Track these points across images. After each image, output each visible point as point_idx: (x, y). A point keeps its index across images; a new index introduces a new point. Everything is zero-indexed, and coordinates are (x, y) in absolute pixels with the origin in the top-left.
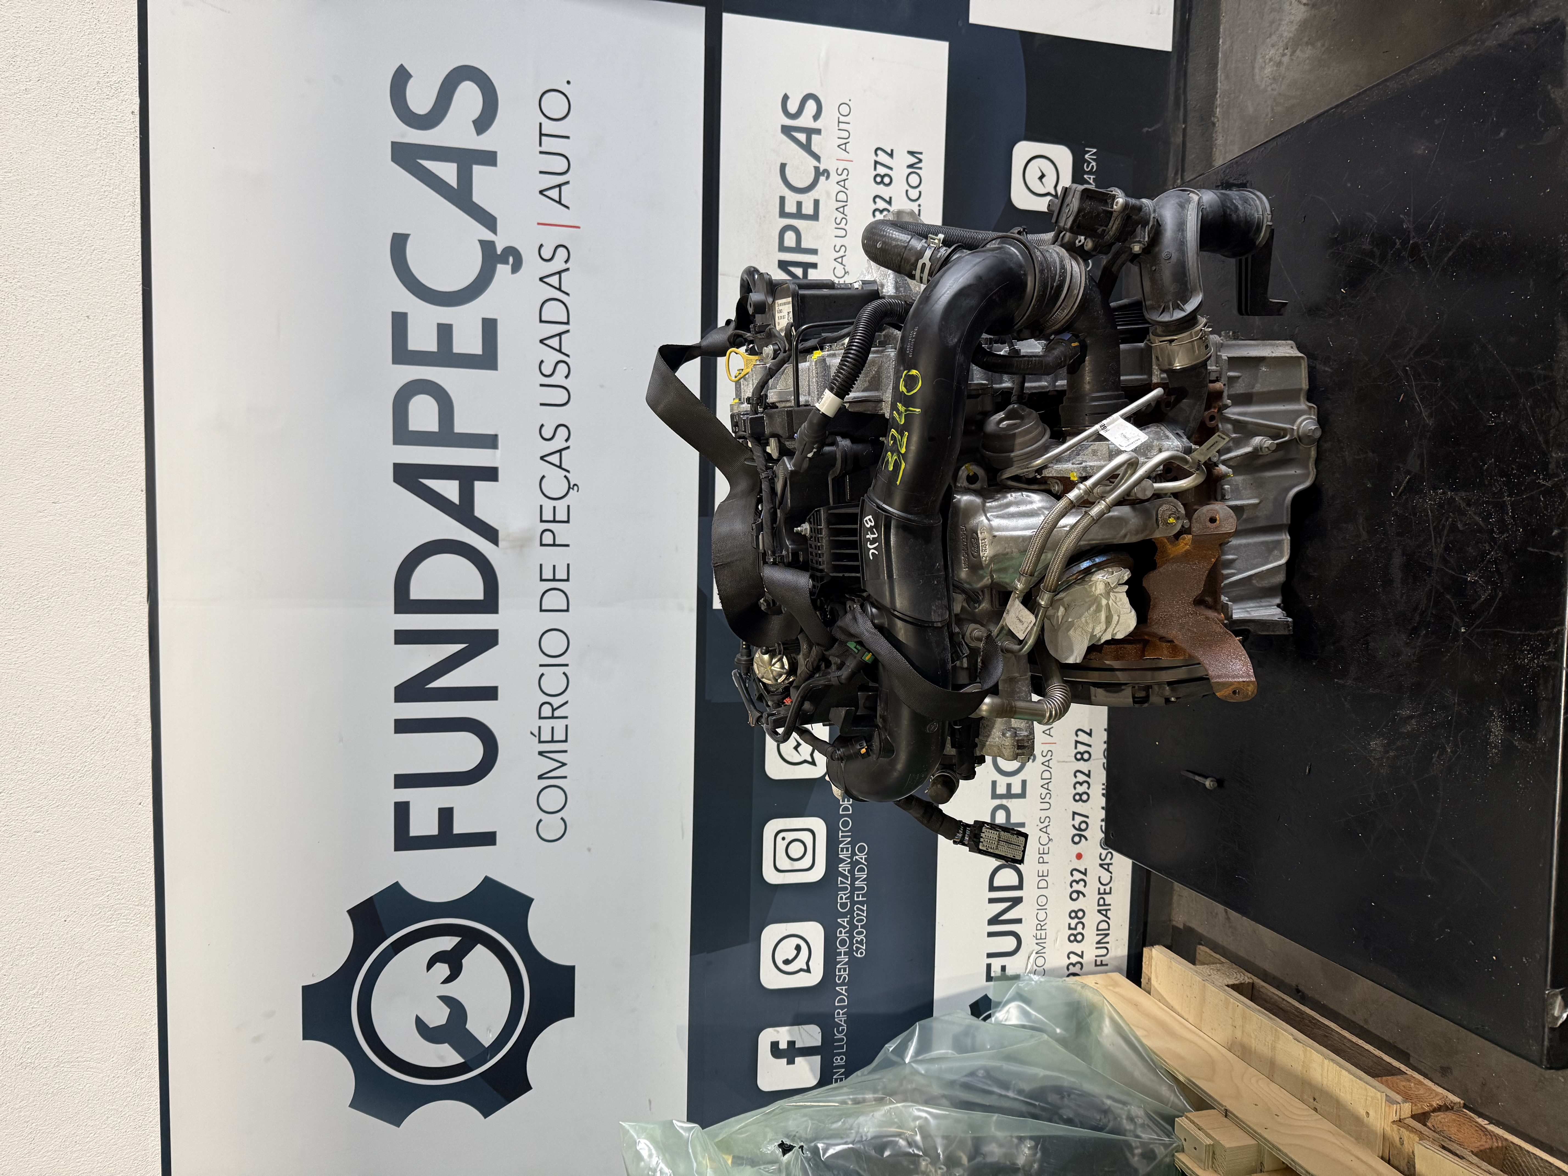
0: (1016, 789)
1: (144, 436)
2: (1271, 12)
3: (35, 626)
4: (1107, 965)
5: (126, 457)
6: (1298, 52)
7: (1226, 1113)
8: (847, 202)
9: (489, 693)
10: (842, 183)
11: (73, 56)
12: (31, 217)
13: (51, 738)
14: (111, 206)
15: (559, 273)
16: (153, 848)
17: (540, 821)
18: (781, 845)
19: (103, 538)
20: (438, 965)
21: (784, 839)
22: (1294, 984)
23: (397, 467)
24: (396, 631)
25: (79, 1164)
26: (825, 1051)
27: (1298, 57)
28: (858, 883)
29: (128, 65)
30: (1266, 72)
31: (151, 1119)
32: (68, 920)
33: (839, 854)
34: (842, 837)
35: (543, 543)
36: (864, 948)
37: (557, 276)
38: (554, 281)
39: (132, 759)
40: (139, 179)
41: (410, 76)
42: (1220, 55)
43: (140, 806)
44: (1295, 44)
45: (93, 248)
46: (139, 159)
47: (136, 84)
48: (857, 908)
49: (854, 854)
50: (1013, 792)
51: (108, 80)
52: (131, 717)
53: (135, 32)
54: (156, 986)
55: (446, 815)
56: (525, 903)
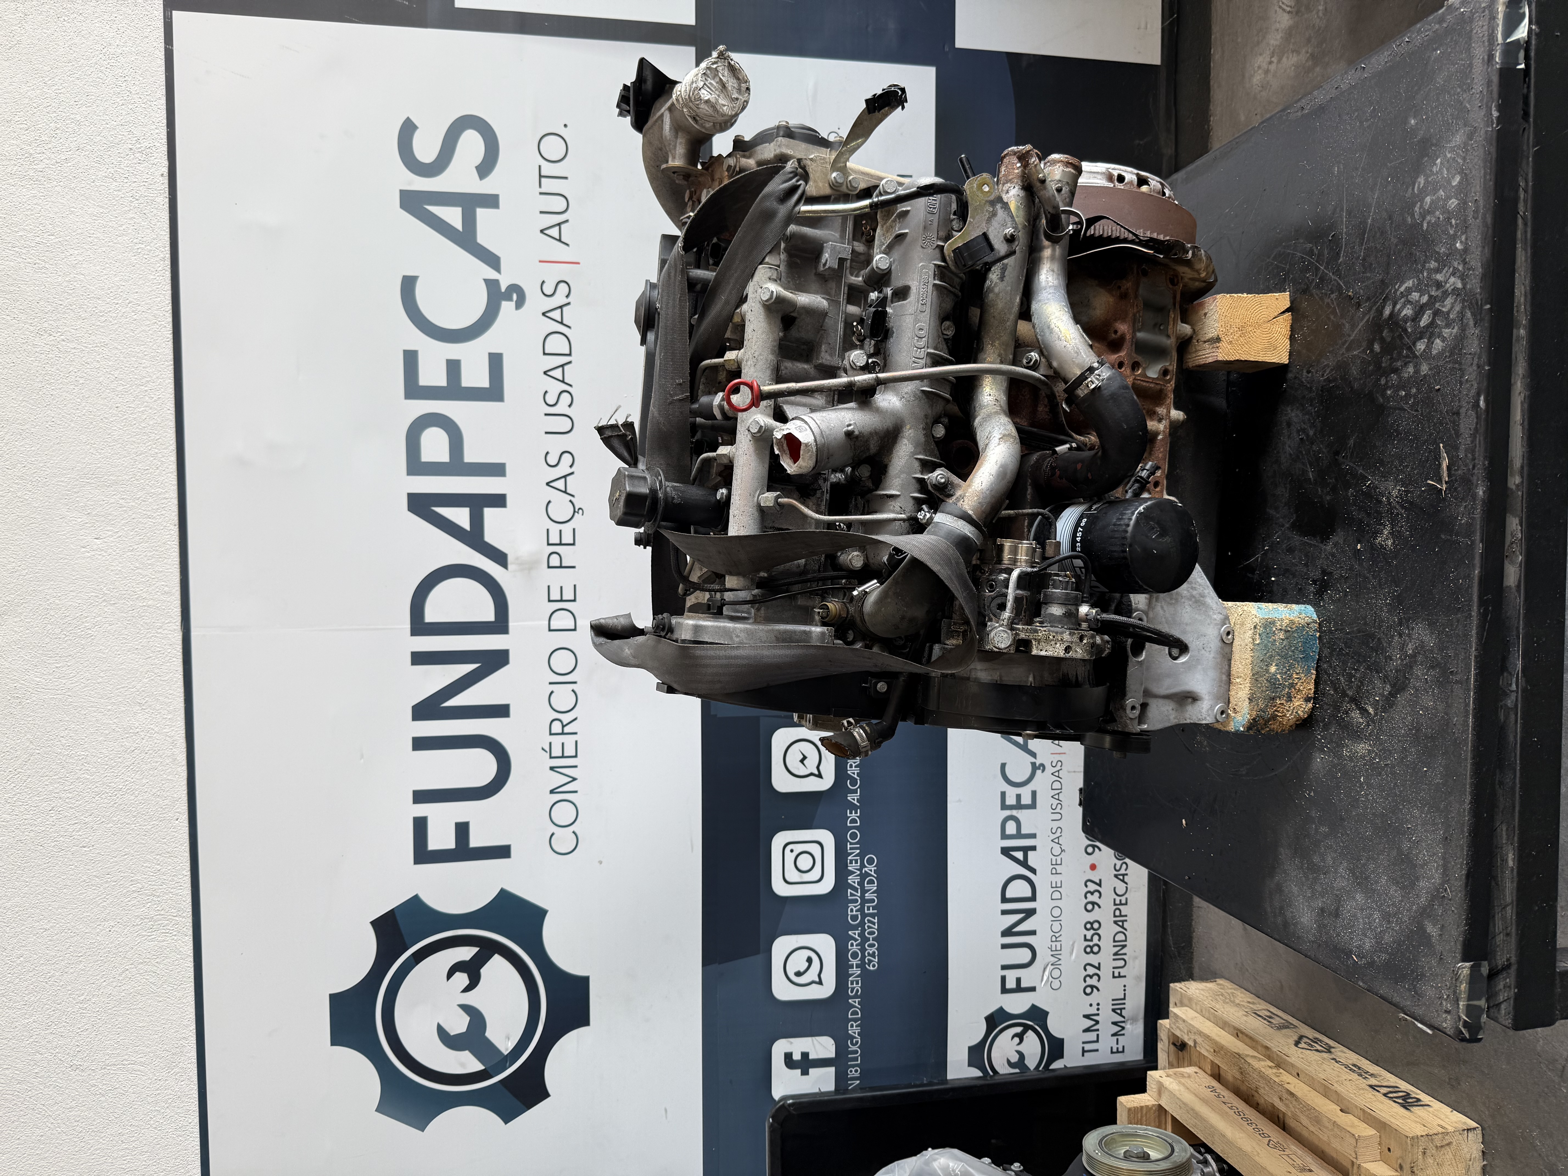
0: (1026, 800)
1: (176, 474)
3: (79, 654)
5: (160, 494)
6: (1284, 60)
9: (501, 711)
11: (108, 126)
14: (144, 262)
15: (561, 307)
16: (189, 861)
17: (553, 834)
18: (790, 857)
19: (140, 571)
20: (458, 974)
21: (792, 851)
23: (411, 496)
24: (412, 653)
25: (125, 1162)
26: (839, 1062)
27: (1284, 64)
28: (868, 896)
29: (157, 131)
31: (190, 1121)
32: (112, 930)
33: (847, 866)
34: (851, 849)
36: (876, 960)
37: (559, 310)
39: (169, 778)
40: (168, 236)
41: (416, 128)
42: (1213, 64)
43: (177, 822)
44: (1281, 51)
45: (128, 301)
46: (168, 218)
47: (165, 148)
48: (868, 920)
49: (863, 866)
50: (1023, 803)
51: (139, 146)
52: (167, 738)
53: (163, 101)
54: (193, 993)
55: (462, 830)
56: (541, 913)
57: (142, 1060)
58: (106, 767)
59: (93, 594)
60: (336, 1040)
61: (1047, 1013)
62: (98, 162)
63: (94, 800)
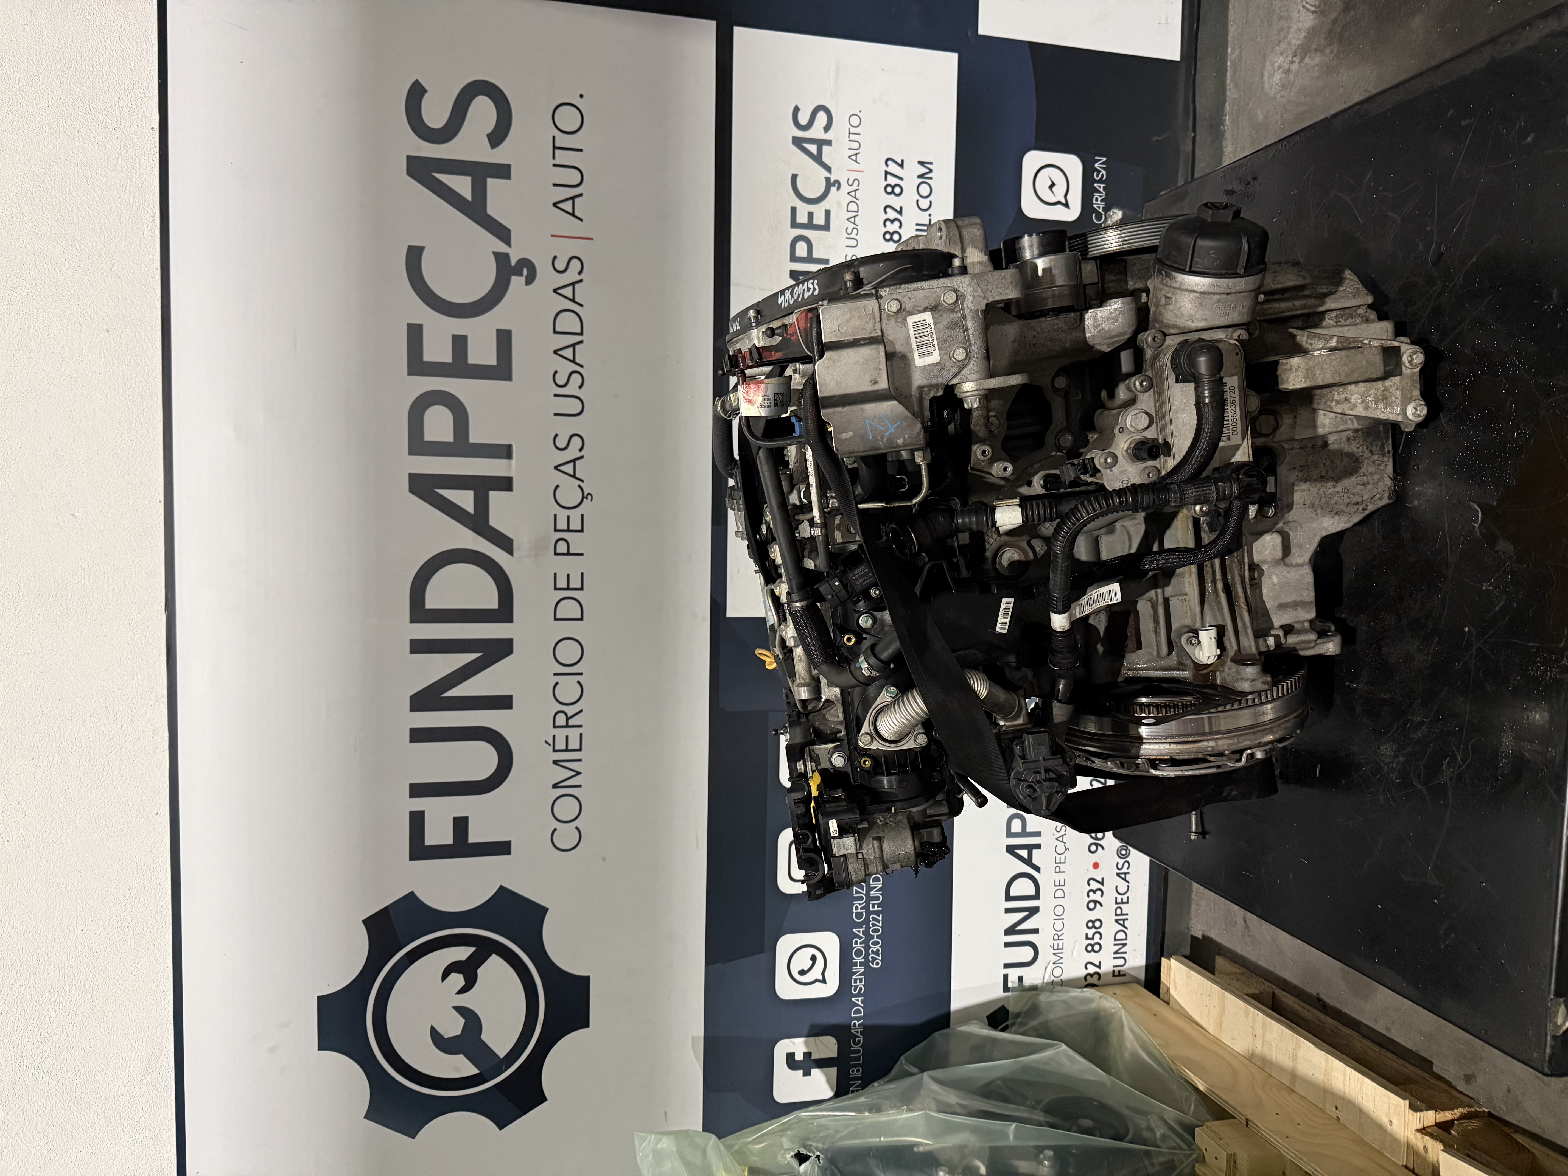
2: (1278, 21)
4: (1124, 975)
6: (1307, 59)
7: (1247, 1123)
8: (857, 212)
10: (853, 193)
15: (573, 284)
20: (453, 975)
22: (1314, 993)
23: (412, 476)
24: (411, 640)
26: (841, 1062)
27: (1306, 64)
30: (1275, 79)
35: (557, 552)
36: (880, 958)
37: (571, 287)
38: (568, 292)
40: (158, 194)
41: (424, 91)
42: (1229, 64)
44: (1303, 51)
46: (158, 175)
47: (157, 100)
48: (873, 918)
55: (461, 825)
56: (540, 912)
60: (323, 1045)
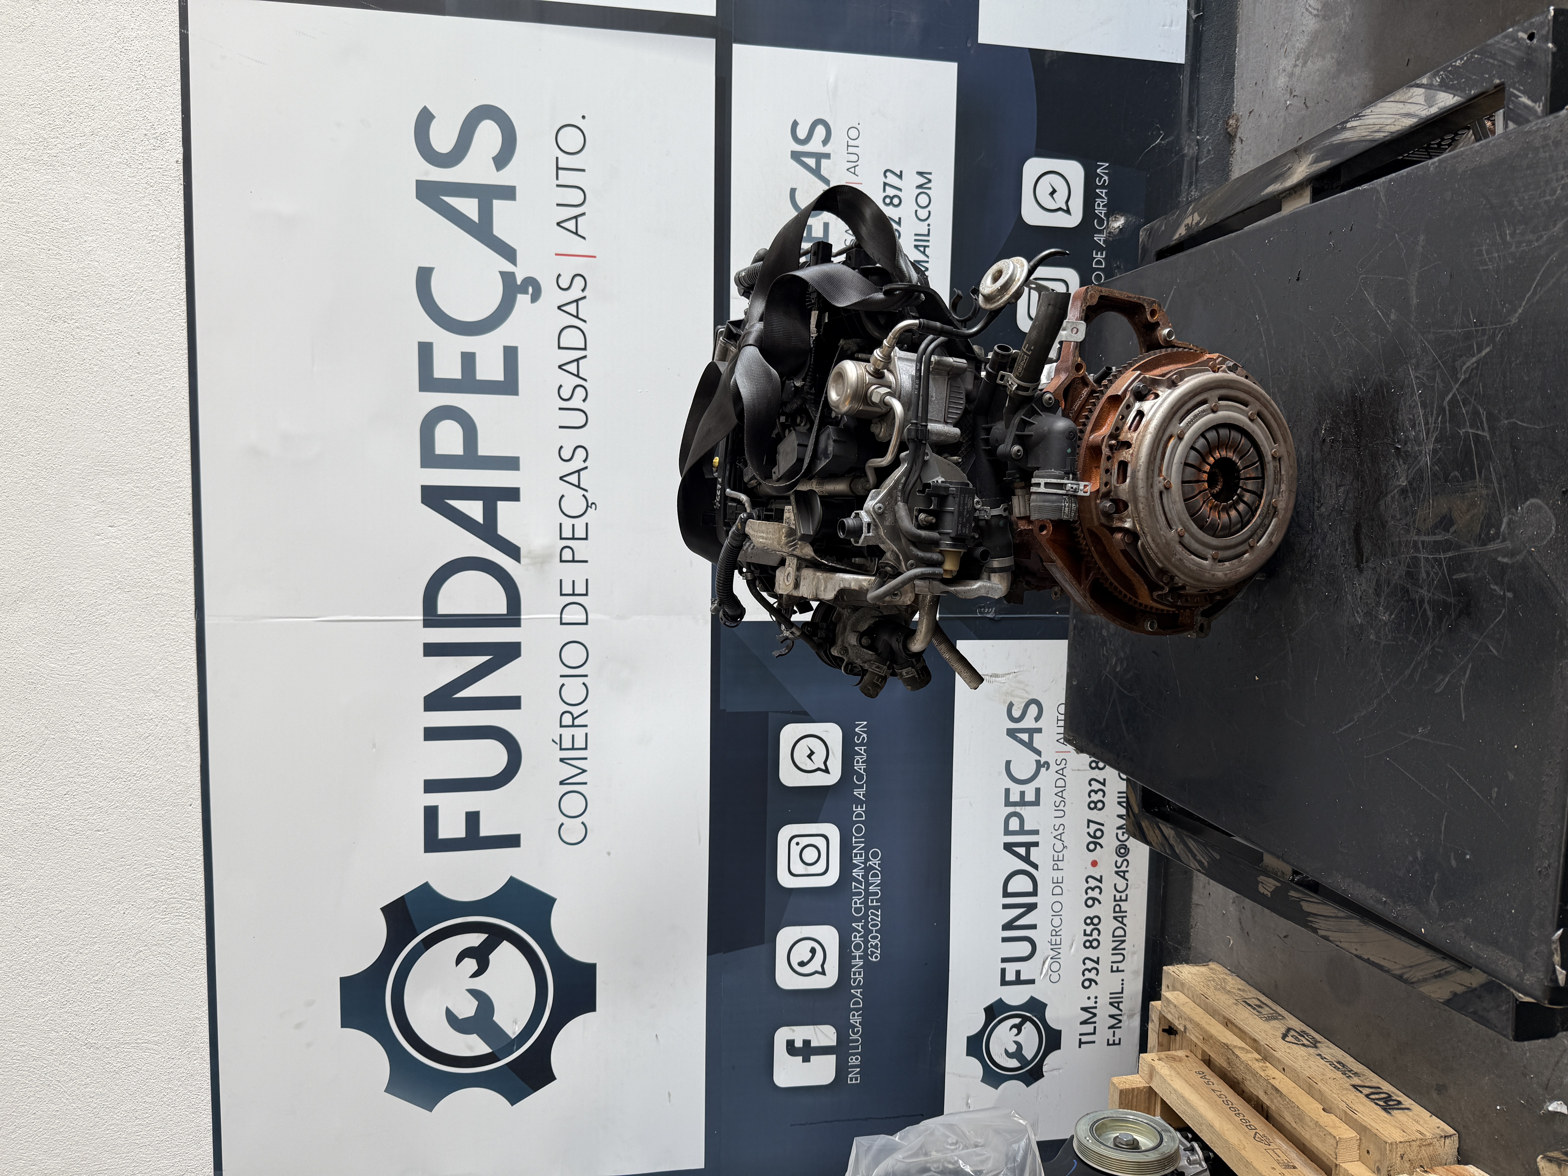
0: (1030, 797)
2: (1283, 24)
4: (1123, 971)
5: (174, 483)
6: (1309, 64)
9: (513, 703)
11: (122, 111)
12: (86, 262)
13: (109, 745)
14: (158, 249)
16: (202, 846)
17: (562, 824)
18: (796, 850)
19: (155, 559)
20: (467, 960)
21: (798, 844)
23: (424, 488)
24: (425, 644)
26: (840, 1050)
27: (1308, 69)
28: (872, 889)
29: (172, 117)
30: (1279, 82)
31: (203, 1098)
32: (126, 913)
33: (852, 860)
34: (856, 842)
35: (563, 559)
36: (880, 952)
39: (183, 764)
40: (183, 223)
41: (432, 117)
42: (1237, 65)
43: (190, 807)
44: (1306, 54)
45: (142, 289)
46: (182, 205)
47: (180, 134)
48: (871, 912)
49: (867, 859)
50: (1026, 799)
51: (154, 132)
52: (181, 725)
53: (178, 86)
54: (206, 975)
55: (473, 819)
56: (548, 902)
57: (156, 1039)
58: (120, 753)
59: (107, 582)
60: (346, 1023)
61: (1045, 1005)
62: (113, 148)
63: (108, 785)
